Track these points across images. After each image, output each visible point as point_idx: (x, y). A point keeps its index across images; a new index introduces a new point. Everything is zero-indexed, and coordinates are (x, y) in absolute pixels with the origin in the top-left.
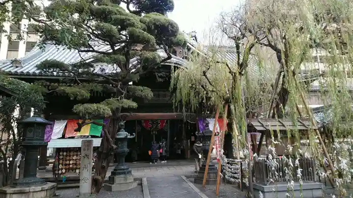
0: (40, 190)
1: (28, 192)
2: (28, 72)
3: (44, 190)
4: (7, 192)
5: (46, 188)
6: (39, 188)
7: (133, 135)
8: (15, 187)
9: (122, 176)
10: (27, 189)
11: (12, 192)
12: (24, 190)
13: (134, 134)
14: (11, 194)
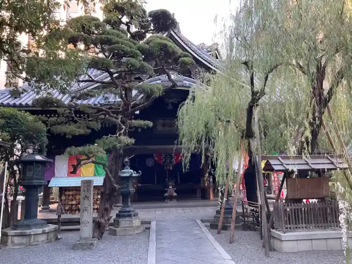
0: (41, 232)
1: (29, 235)
2: (27, 104)
3: (45, 233)
4: (9, 234)
5: (47, 231)
6: (40, 231)
7: (139, 173)
8: (16, 230)
9: (128, 219)
10: (28, 232)
11: (14, 234)
12: (25, 232)
13: (140, 171)
14: (12, 236)
